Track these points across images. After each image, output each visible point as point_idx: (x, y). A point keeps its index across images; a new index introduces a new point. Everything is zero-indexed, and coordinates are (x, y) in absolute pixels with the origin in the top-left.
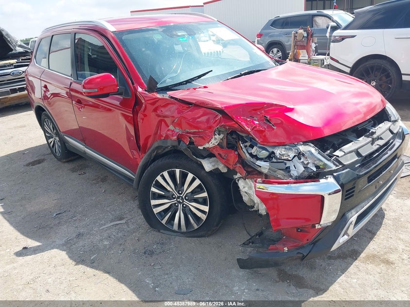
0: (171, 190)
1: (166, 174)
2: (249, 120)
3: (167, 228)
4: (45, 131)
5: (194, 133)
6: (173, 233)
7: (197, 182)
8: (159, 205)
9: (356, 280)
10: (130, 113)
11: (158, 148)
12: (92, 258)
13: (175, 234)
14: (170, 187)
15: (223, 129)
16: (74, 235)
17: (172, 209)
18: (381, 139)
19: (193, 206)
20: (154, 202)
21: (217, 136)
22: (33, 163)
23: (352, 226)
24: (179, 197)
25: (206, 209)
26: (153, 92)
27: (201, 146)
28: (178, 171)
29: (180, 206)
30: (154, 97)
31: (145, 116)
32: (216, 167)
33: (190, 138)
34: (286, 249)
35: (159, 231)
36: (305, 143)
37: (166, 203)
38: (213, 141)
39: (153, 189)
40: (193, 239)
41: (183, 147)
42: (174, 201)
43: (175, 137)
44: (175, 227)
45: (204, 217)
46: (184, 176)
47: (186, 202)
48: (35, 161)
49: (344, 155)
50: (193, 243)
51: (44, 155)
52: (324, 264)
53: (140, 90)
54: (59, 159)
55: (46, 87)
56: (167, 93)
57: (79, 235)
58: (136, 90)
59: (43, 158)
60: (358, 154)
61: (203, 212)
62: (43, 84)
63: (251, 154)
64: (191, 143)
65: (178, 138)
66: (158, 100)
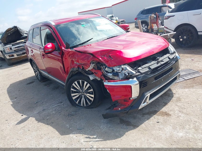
0: (79, 89)
1: (76, 82)
2: (103, 57)
3: (79, 105)
4: (34, 69)
5: (83, 64)
6: (81, 107)
7: (88, 85)
8: (75, 96)
9: (152, 122)
10: (60, 58)
11: (72, 71)
12: (47, 118)
13: (82, 108)
14: (78, 88)
15: (94, 62)
16: (42, 110)
17: (80, 97)
18: (163, 61)
19: (88, 95)
20: (72, 95)
21: (92, 65)
22: (30, 83)
23: (148, 99)
24: (82, 92)
25: (93, 96)
26: (68, 49)
27: (87, 69)
28: (80, 81)
29: (83, 96)
30: (68, 50)
31: (66, 59)
32: (95, 78)
33: (82, 66)
34: (120, 109)
35: (75, 107)
36: (124, 65)
37: (77, 95)
38: (90, 67)
39: (72, 89)
40: (89, 109)
41: (80, 70)
42: (80, 94)
43: (77, 66)
44: (82, 105)
45: (92, 100)
46: (83, 83)
47: (85, 94)
48: (31, 82)
49: (142, 69)
50: (88, 111)
51: (35, 80)
52: (140, 117)
53: (63, 48)
54: (40, 81)
55: (32, 50)
56: (74, 49)
57: (44, 110)
58: (62, 48)
59: (34, 81)
60: (150, 68)
61: (92, 97)
62: (31, 49)
63: (106, 71)
64: (83, 68)
65: (78, 67)
66: (70, 52)
